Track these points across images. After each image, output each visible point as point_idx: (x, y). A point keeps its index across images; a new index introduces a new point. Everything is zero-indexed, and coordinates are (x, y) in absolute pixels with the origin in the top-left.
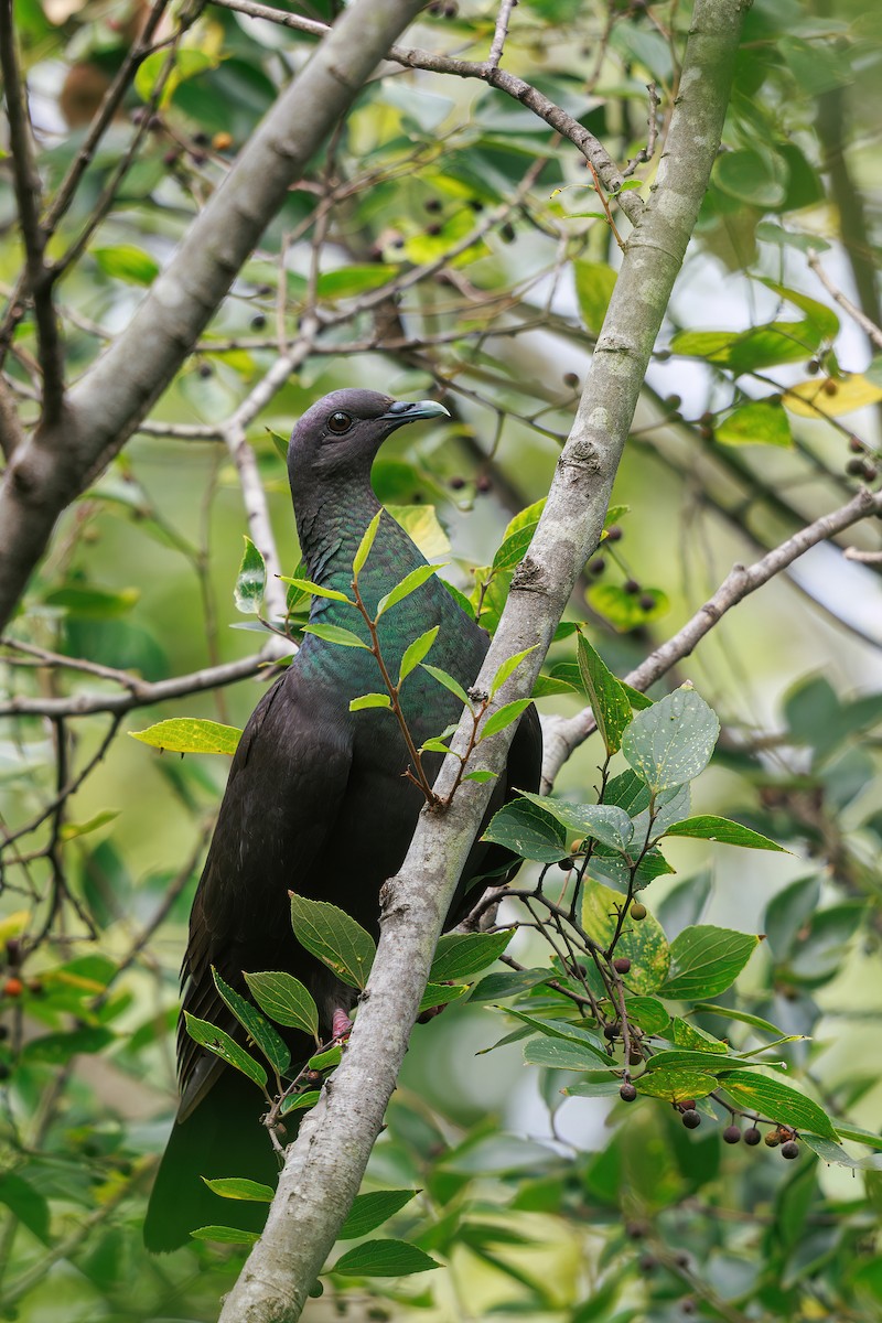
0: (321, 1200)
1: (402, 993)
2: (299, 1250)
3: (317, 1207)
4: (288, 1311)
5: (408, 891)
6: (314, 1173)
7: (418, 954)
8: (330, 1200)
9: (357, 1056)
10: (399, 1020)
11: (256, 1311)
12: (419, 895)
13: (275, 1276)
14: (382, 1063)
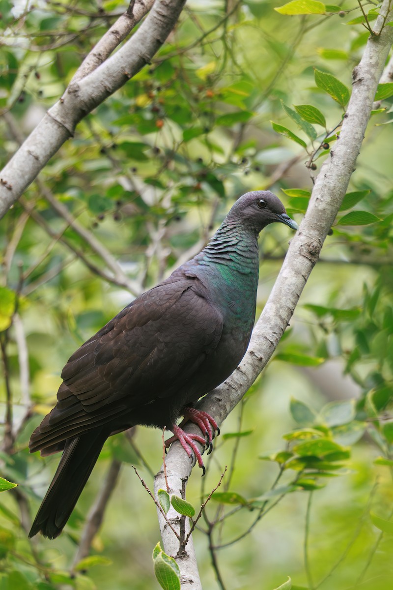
0: (329, 201)
1: (361, 114)
2: (320, 222)
3: (328, 204)
4: (316, 248)
5: (363, 71)
6: (326, 190)
7: (368, 98)
8: (333, 201)
9: (343, 141)
10: (360, 126)
11: (303, 247)
12: (368, 73)
13: (310, 233)
14: (354, 143)
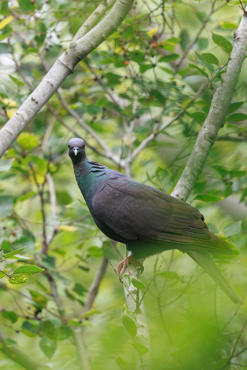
1: (239, 58)
2: (216, 120)
3: (220, 110)
4: (214, 135)
5: (240, 34)
6: (219, 102)
7: (243, 49)
8: (223, 108)
9: (229, 73)
10: (238, 64)
11: (206, 135)
12: (242, 35)
13: (211, 126)
14: (235, 75)
